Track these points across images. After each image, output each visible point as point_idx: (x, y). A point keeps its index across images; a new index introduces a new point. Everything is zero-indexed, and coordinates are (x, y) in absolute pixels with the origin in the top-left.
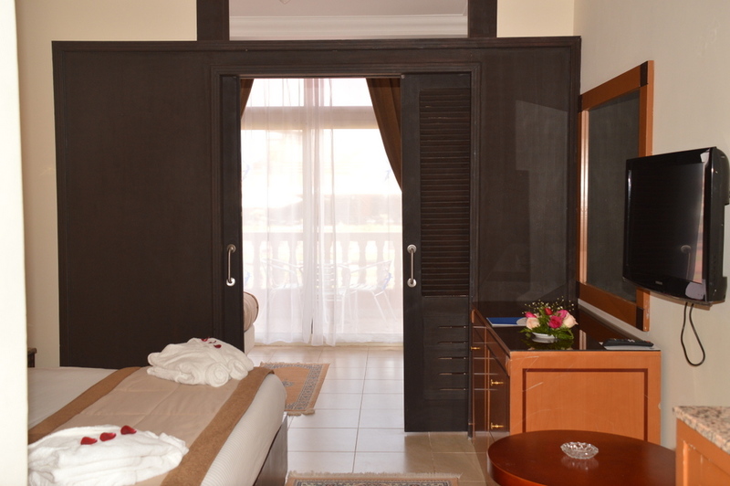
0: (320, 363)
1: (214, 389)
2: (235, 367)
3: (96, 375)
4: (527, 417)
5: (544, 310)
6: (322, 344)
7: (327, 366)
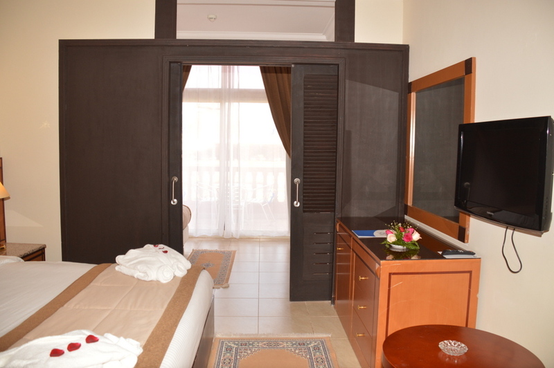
0: (230, 250)
1: (163, 285)
2: (178, 268)
3: (82, 269)
4: (390, 307)
5: (399, 228)
6: (231, 237)
7: (235, 252)
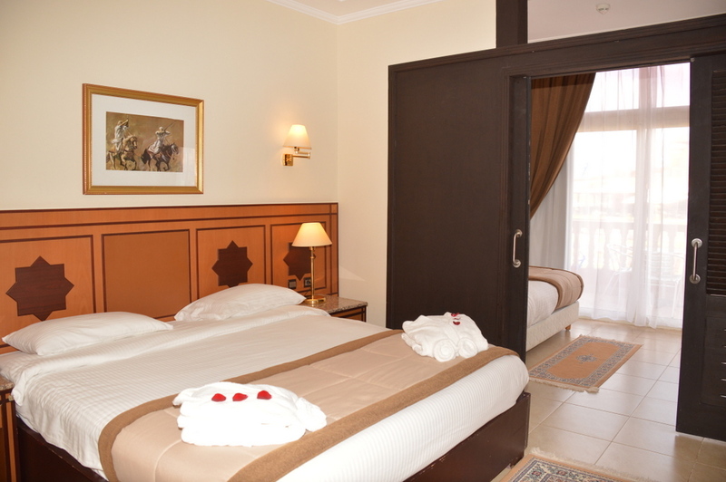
6: (645, 325)
7: (639, 347)
